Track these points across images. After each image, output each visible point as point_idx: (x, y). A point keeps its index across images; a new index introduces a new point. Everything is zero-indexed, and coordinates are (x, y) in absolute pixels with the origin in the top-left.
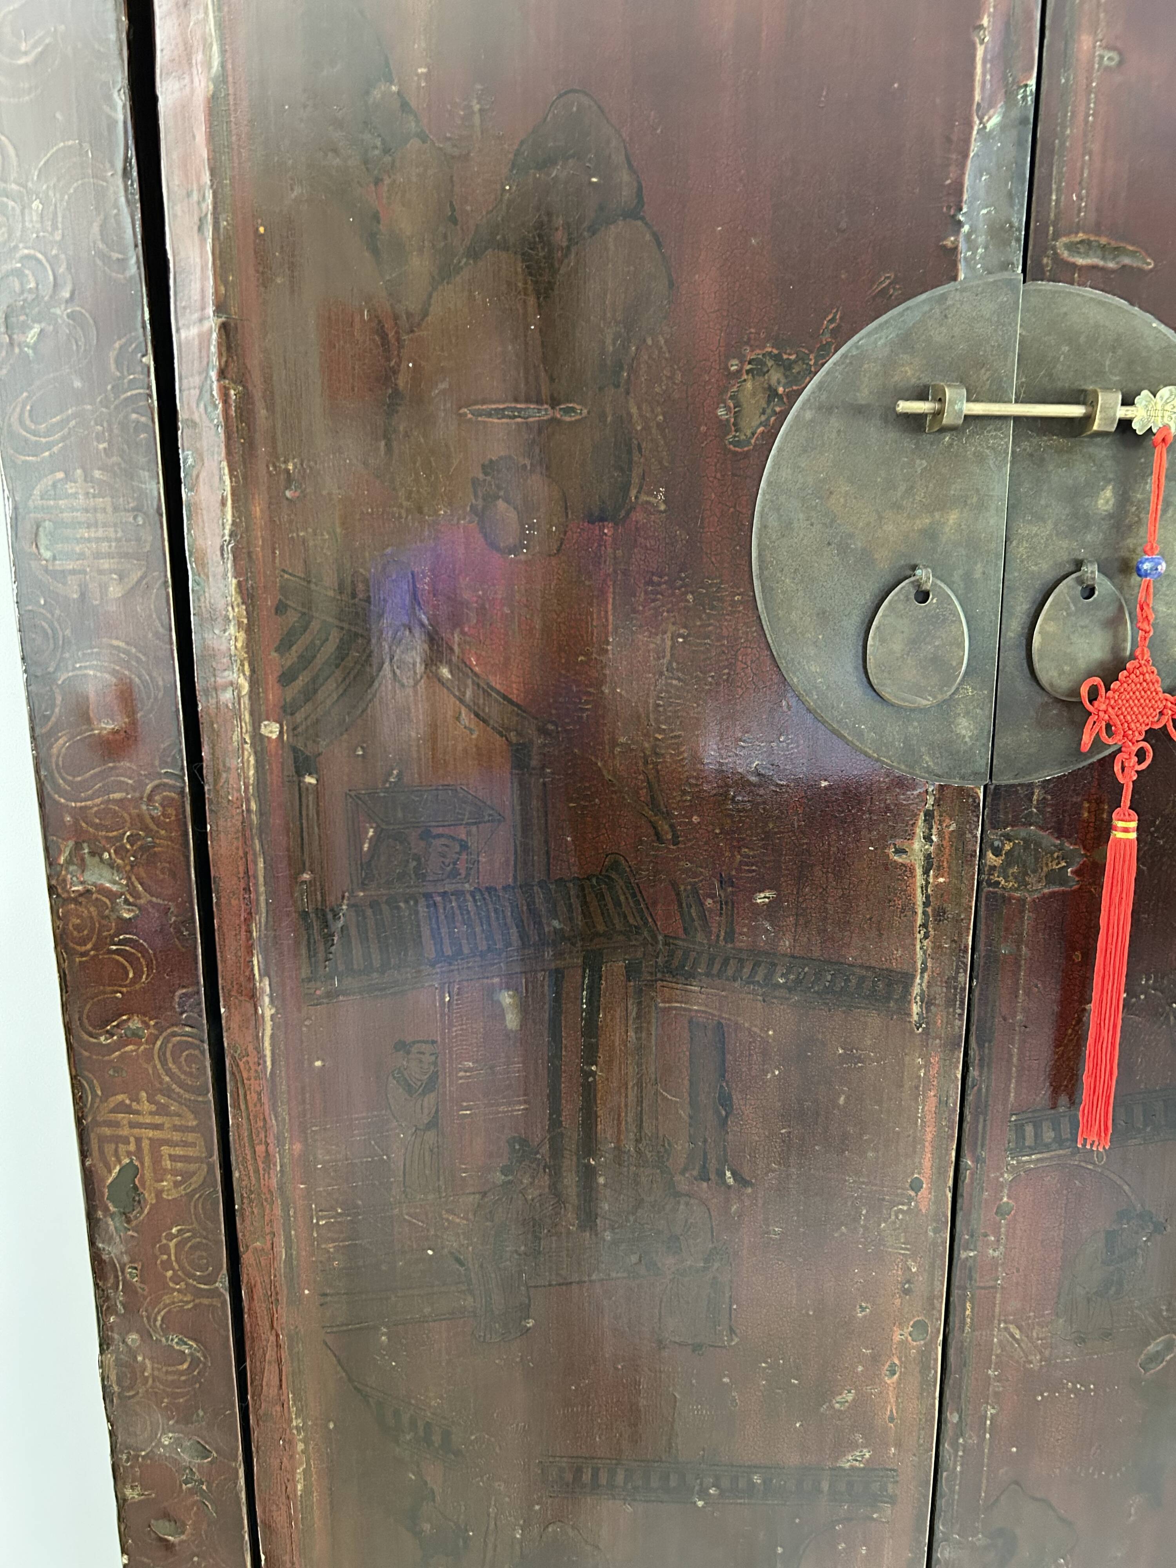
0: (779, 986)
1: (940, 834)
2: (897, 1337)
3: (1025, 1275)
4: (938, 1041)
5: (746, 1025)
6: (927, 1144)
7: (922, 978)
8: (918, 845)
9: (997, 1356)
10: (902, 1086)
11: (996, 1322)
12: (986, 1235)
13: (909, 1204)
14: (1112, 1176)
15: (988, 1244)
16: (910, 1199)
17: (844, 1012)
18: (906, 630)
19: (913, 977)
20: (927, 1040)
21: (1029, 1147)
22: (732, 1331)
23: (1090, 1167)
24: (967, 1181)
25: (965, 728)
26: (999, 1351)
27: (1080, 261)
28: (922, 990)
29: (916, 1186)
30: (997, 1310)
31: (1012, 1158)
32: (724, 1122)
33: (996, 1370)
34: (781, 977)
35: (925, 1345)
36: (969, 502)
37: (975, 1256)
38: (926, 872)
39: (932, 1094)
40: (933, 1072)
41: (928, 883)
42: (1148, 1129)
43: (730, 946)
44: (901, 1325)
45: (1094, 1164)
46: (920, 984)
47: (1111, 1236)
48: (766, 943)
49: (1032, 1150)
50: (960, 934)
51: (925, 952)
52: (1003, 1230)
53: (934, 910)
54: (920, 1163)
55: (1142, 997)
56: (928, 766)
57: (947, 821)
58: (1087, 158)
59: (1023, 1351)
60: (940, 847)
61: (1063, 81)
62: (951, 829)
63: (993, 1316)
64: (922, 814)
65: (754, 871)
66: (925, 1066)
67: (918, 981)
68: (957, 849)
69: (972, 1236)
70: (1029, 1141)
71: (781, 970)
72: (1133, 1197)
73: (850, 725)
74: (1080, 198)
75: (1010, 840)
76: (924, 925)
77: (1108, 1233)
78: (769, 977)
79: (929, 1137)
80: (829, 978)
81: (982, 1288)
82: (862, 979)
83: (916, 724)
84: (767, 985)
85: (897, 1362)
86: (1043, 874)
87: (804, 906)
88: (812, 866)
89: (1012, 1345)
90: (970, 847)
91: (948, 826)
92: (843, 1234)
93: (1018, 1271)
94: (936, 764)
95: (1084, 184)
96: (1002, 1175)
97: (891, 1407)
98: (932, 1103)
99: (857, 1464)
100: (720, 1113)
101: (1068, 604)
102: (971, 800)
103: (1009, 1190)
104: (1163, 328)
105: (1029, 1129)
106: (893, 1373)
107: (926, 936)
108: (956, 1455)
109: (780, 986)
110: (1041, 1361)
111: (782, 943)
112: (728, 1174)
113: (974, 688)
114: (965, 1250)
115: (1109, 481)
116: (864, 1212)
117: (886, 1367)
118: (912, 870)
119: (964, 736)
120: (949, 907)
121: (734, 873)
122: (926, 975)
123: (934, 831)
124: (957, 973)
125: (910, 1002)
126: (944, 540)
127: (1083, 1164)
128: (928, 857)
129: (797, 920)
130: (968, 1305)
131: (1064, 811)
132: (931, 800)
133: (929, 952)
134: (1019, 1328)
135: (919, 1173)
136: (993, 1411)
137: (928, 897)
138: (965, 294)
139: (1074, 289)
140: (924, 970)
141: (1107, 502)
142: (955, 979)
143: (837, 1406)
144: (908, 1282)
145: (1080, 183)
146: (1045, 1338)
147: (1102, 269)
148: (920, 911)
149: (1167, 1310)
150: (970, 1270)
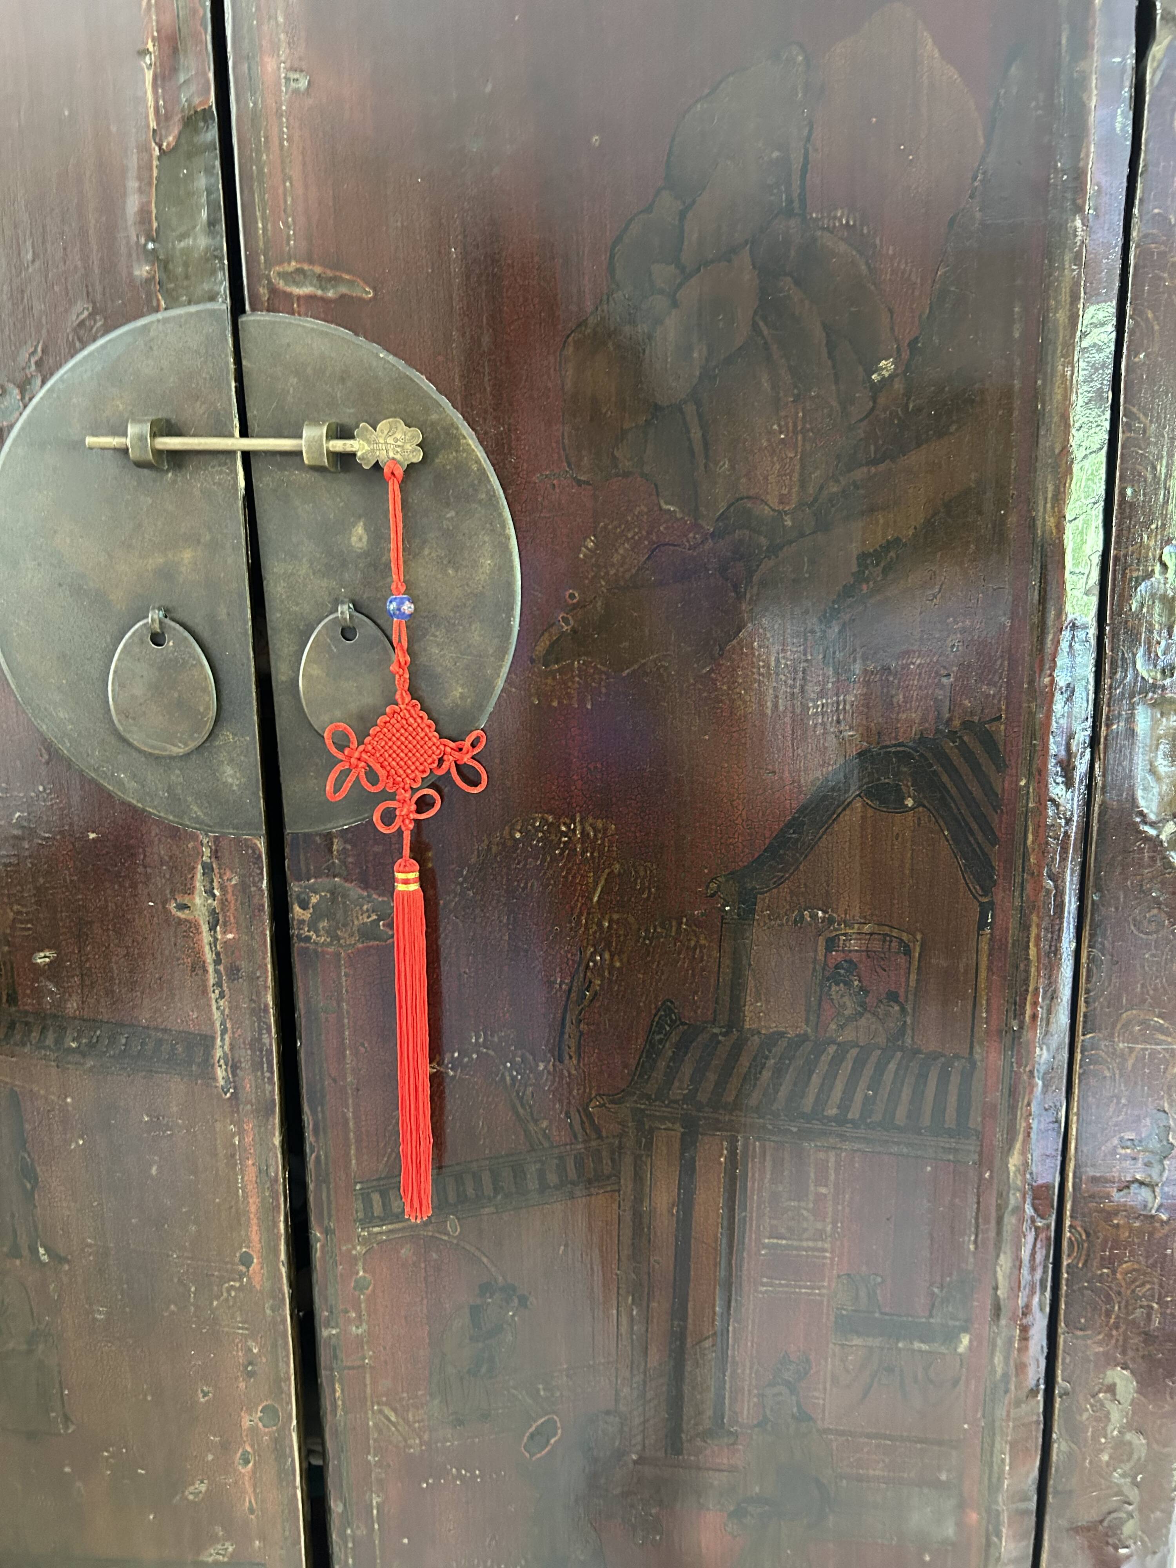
0: (70, 1050)
1: (223, 888)
2: (246, 1423)
3: (393, 1354)
4: (249, 1107)
5: (42, 1092)
6: (252, 1216)
7: (222, 1040)
8: (199, 900)
9: (375, 1440)
10: (216, 1155)
11: (369, 1403)
12: (346, 1312)
13: (241, 1279)
14: (468, 1247)
15: (349, 1321)
16: (241, 1276)
17: (144, 1078)
18: (145, 673)
19: (213, 1038)
20: (237, 1105)
21: (379, 1217)
22: (67, 1419)
23: (446, 1238)
24: (318, 1254)
25: (231, 776)
26: (376, 1436)
27: (297, 291)
28: (224, 1053)
29: (246, 1260)
30: (368, 1391)
31: (363, 1229)
32: (29, 1196)
33: (375, 1455)
34: (73, 1041)
35: (278, 1431)
36: (202, 540)
37: (338, 1334)
38: (212, 928)
39: (250, 1162)
40: (248, 1139)
41: (216, 940)
42: (499, 1197)
43: (13, 1009)
44: (250, 1411)
45: (448, 1235)
46: (222, 1047)
47: (475, 1311)
48: (52, 1004)
49: (383, 1221)
50: (258, 993)
51: (223, 1013)
52: (363, 1305)
53: (225, 968)
54: (247, 1235)
55: (475, 1056)
56: (198, 817)
57: (228, 873)
58: (288, 184)
59: (401, 1435)
60: (224, 903)
61: (251, 105)
62: (234, 882)
63: (365, 1397)
64: (200, 867)
65: (29, 929)
66: (239, 1134)
67: (218, 1042)
68: (242, 904)
69: (331, 1312)
70: (378, 1210)
71: (70, 1034)
72: (493, 1269)
73: (109, 774)
74: (286, 224)
75: (316, 893)
76: (219, 984)
77: (472, 1308)
78: (59, 1041)
79: (253, 1209)
80: (123, 1041)
81: (350, 1368)
82: (160, 1042)
83: (177, 772)
84: (59, 1049)
85: (249, 1449)
86: (355, 928)
87: (88, 965)
88: (91, 923)
89: (388, 1427)
90: (256, 900)
91: (230, 880)
92: (173, 1313)
93: (385, 1348)
94: (205, 814)
95: (289, 211)
96: (354, 1248)
97: (249, 1499)
98: (251, 1172)
99: (221, 1558)
100: (25, 1186)
101: (329, 646)
102: (250, 851)
103: (364, 1264)
104: (391, 358)
105: (376, 1197)
106: (247, 1462)
107: (222, 996)
108: (346, 1547)
109: (74, 1050)
110: (421, 1445)
111: (69, 1005)
112: (42, 1251)
113: (235, 735)
114: (326, 1328)
115: (360, 517)
116: (193, 1289)
117: (239, 1455)
118: (197, 927)
119: (231, 785)
120: (243, 964)
121: (8, 931)
122: (227, 1037)
123: (215, 884)
124: (260, 1034)
125: (213, 1065)
126: (181, 581)
127: (437, 1235)
128: (213, 912)
129: (82, 980)
130: (337, 1386)
131: (367, 862)
132: (207, 851)
133: (227, 1012)
134: (395, 1410)
135: (248, 1247)
136: (379, 1500)
137: (218, 954)
138: (167, 325)
139: (295, 320)
140: (224, 1032)
141: (360, 539)
142: (260, 1039)
143: (191, 1497)
144: (250, 1363)
145: (285, 211)
146: (423, 1420)
147: (322, 299)
148: (211, 969)
149: (544, 1389)
150: (335, 1349)
